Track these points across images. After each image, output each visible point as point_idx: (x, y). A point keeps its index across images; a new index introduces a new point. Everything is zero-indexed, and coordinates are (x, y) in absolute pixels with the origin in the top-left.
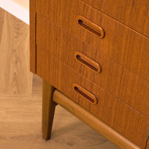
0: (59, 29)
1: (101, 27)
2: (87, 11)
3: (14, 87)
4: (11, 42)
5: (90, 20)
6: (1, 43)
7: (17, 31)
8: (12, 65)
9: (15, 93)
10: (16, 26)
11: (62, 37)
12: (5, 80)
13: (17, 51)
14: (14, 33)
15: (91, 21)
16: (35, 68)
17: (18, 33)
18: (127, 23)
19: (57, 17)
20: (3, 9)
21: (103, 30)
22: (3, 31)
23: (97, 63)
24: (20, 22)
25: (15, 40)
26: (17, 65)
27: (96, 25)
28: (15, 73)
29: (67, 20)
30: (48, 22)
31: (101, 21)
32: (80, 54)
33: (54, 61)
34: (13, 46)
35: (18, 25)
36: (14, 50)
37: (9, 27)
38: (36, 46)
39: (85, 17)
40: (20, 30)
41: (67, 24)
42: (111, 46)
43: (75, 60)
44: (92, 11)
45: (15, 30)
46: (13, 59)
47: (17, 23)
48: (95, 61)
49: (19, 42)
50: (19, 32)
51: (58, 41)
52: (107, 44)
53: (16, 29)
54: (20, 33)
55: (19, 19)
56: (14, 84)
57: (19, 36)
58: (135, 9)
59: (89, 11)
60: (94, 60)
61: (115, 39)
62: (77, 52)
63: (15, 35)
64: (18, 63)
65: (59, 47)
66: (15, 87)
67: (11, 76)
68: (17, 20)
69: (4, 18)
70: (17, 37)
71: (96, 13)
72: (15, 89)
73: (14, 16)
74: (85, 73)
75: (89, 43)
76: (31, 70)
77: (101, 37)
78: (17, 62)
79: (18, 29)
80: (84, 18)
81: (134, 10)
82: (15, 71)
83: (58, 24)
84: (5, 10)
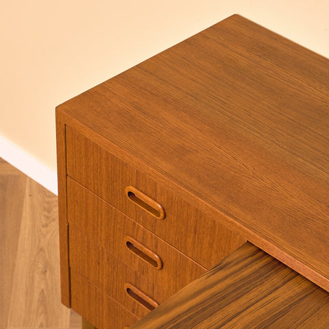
0: (100, 249)
1: (157, 254)
2: (137, 232)
3: (40, 315)
4: (37, 234)
5: (142, 243)
6: (20, 237)
7: (47, 214)
8: (37, 277)
9: (41, 326)
10: (45, 204)
11: (105, 260)
12: (26, 304)
13: (46, 250)
14: (43, 218)
15: (144, 245)
16: (69, 300)
17: (48, 218)
18: (190, 254)
19: (97, 233)
20: (24, 174)
21: (160, 258)
22: (24, 214)
23: (156, 301)
24: (51, 197)
25: (44, 230)
26: (45, 275)
27: (151, 252)
28: (43, 291)
29: (112, 239)
30: (85, 239)
31: (156, 247)
32: (132, 288)
33: (96, 293)
34: (39, 241)
35: (48, 203)
36: (42, 250)
37: (32, 207)
38: (70, 268)
39: (136, 239)
40: (52, 213)
41: (112, 244)
42: (172, 281)
43: (125, 294)
44: (144, 233)
45: (44, 213)
46: (40, 266)
47: (47, 199)
48: (153, 299)
49: (49, 235)
50: (50, 215)
51: (101, 265)
52: (166, 278)
53: (44, 210)
54: (51, 219)
55: (50, 192)
56: (40, 311)
57: (50, 223)
58: (198, 237)
59: (140, 232)
60: (151, 298)
61: (176, 273)
62: (128, 284)
63: (44, 221)
64: (48, 273)
65: (103, 274)
66: (43, 315)
67: (36, 296)
68: (47, 194)
69: (25, 190)
70: (46, 226)
71: (149, 236)
72: (41, 319)
73: (42, 186)
74: (140, 313)
75: (143, 273)
76: (63, 302)
77: (157, 268)
78: (46, 271)
79: (49, 211)
80: (135, 241)
81: (197, 239)
82: (43, 286)
83: (99, 243)
84: (26, 176)
